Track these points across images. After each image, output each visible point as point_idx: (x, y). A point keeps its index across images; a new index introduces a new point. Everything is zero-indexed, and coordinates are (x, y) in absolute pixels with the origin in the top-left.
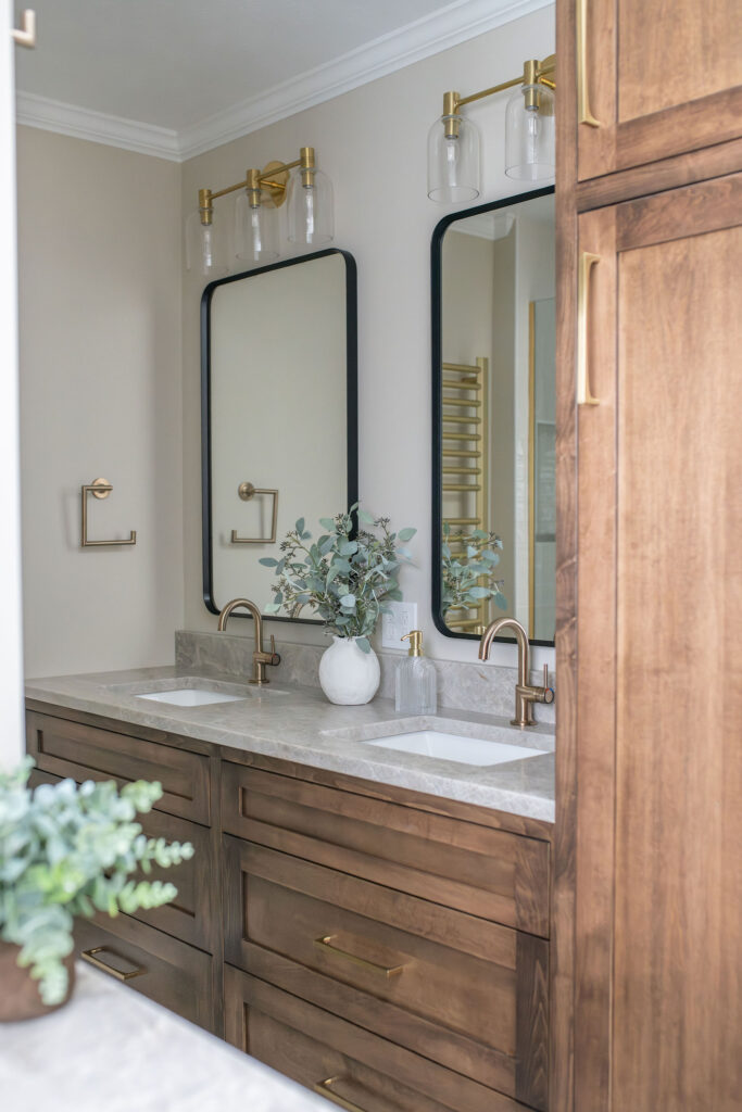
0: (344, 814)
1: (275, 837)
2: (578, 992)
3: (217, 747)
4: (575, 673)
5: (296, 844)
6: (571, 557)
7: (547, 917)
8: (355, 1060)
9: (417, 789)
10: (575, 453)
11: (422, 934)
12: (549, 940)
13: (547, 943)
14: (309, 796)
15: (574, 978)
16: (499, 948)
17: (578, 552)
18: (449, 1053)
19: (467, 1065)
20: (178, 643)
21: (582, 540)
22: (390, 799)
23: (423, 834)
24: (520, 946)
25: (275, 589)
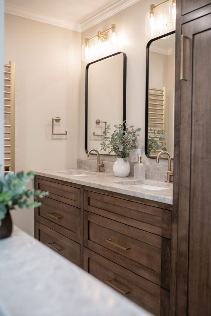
0: (116, 204)
1: (97, 211)
2: (178, 255)
3: (83, 186)
4: (179, 160)
5: (102, 213)
6: (178, 126)
7: (170, 233)
8: (117, 274)
9: (135, 196)
10: (180, 95)
11: (136, 238)
12: (171, 239)
13: (170, 240)
14: (106, 199)
15: (177, 250)
16: (157, 241)
17: (180, 124)
18: (142, 272)
19: (147, 276)
20: (78, 162)
21: (181, 121)
22: (128, 199)
23: (136, 209)
24: (163, 241)
25: (101, 144)
